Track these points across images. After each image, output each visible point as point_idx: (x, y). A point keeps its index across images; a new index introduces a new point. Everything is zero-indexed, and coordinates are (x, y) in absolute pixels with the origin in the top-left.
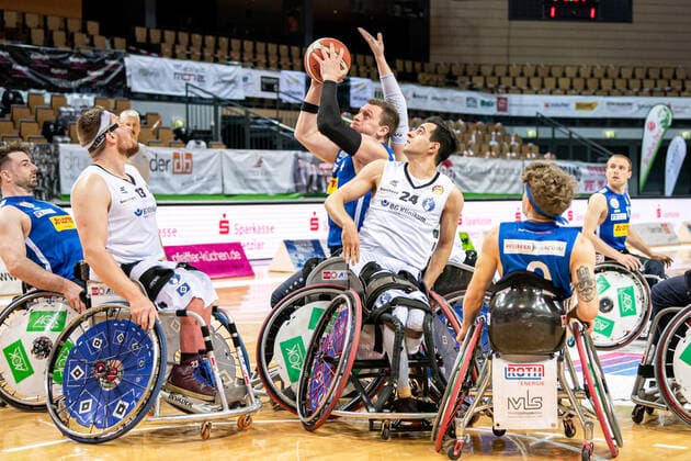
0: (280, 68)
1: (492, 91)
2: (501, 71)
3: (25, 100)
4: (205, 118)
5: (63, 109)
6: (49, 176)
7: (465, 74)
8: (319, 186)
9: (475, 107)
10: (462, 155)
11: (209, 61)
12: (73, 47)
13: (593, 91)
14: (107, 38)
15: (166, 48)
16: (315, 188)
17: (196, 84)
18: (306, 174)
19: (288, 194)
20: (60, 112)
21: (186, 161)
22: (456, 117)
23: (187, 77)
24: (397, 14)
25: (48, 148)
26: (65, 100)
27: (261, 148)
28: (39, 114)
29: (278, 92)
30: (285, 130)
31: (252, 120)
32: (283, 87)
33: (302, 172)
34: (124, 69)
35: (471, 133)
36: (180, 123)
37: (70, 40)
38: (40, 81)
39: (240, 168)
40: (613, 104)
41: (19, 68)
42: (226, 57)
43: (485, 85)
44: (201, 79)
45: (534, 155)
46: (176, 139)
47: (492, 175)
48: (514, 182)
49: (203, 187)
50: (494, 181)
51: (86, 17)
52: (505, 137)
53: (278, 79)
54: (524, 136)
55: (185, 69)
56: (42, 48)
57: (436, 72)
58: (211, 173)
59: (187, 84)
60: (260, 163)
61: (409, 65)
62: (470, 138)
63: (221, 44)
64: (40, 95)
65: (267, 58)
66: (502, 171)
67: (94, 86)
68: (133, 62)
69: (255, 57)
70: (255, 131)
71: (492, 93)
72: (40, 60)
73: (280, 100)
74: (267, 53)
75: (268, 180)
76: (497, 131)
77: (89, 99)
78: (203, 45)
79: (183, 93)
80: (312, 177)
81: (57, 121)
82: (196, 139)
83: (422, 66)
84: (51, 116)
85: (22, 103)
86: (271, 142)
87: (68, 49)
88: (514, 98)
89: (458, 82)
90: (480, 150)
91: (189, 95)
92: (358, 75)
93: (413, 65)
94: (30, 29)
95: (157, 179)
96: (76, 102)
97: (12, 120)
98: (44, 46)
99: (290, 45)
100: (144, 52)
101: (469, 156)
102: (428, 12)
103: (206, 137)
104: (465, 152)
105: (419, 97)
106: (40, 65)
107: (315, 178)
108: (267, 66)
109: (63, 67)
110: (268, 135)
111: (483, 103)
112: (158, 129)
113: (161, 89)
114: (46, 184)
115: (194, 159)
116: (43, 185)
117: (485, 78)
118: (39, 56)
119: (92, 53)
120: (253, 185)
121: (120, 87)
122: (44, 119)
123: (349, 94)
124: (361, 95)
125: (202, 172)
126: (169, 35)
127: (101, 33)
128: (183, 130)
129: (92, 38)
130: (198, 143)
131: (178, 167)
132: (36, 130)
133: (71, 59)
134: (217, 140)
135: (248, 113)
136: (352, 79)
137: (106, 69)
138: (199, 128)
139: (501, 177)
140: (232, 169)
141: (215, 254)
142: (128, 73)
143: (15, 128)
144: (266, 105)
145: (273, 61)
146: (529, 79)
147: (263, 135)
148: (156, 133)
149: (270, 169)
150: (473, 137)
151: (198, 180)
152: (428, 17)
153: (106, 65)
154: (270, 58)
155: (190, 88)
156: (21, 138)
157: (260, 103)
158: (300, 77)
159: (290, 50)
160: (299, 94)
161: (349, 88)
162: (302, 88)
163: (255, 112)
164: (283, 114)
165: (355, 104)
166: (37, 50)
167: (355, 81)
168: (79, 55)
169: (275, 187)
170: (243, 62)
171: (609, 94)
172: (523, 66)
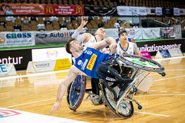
0: (155, 7)
4: (137, 21)
5: (103, 20)
8: (167, 36)
11: (137, 6)
12: (104, 5)
15: (127, 4)
16: (166, 36)
17: (135, 12)
18: (163, 33)
19: (159, 38)
20: (102, 21)
21: (133, 31)
26: (103, 18)
27: (152, 27)
28: (97, 22)
29: (155, 13)
30: (157, 22)
32: (156, 11)
33: (162, 33)
34: (117, 10)
36: (131, 22)
37: (103, 4)
38: (97, 14)
39: (147, 33)
41: (92, 11)
42: (142, 5)
44: (136, 11)
46: (130, 26)
49: (138, 38)
55: (132, 9)
56: (97, 6)
58: (139, 34)
59: (132, 13)
60: (151, 31)
63: (140, 2)
64: (97, 17)
65: (152, 4)
67: (110, 14)
68: (119, 8)
69: (149, 4)
70: (150, 23)
73: (156, 15)
74: (152, 3)
75: (154, 35)
77: (109, 18)
78: (136, 2)
79: (131, 15)
80: (165, 34)
84: (100, 22)
85: (93, 20)
86: (154, 26)
87: (103, 6)
91: (133, 15)
92: (176, 7)
94: (94, 2)
96: (106, 18)
97: (91, 24)
100: (121, 5)
103: (138, 25)
106: (96, 10)
107: (166, 34)
108: (152, 7)
109: (102, 10)
113: (126, 14)
115: (135, 31)
119: (108, 6)
120: (150, 36)
121: (116, 14)
123: (173, 12)
124: (176, 12)
126: (127, 0)
127: (111, 1)
128: (132, 24)
129: (108, 3)
130: (136, 27)
131: (131, 33)
132: (96, 26)
133: (104, 8)
134: (140, 26)
135: (148, 19)
138: (136, 23)
140: (144, 32)
145: (153, 5)
147: (152, 24)
148: (125, 25)
149: (154, 32)
151: (136, 36)
153: (112, 9)
155: (133, 13)
156: (93, 28)
157: (151, 16)
158: (161, 8)
159: (155, 2)
160: (161, 13)
161: (173, 10)
162: (161, 12)
163: (149, 18)
164: (157, 18)
165: (175, 14)
166: (95, 7)
167: (175, 9)
168: (106, 7)
169: (156, 37)
170: (146, 6)
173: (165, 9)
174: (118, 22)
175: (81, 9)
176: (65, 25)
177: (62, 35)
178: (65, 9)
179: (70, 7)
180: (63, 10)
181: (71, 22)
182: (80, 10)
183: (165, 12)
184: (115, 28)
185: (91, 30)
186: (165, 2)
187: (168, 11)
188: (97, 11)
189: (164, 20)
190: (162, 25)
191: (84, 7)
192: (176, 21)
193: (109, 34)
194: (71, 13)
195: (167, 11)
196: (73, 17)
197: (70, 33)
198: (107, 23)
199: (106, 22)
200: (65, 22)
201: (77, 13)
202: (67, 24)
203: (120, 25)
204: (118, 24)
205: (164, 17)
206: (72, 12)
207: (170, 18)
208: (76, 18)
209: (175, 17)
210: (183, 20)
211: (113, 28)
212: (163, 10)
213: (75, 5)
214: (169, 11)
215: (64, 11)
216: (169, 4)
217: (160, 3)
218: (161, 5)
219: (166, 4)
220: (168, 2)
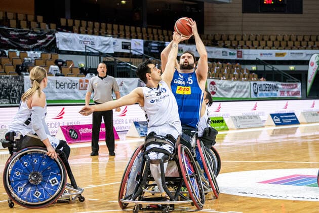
0: (131, 38)
1: (235, 48)
2: (239, 38)
3: (7, 55)
4: (95, 63)
5: (26, 59)
6: (19, 91)
7: (221, 39)
9: (227, 55)
10: (220, 79)
11: (96, 35)
12: (30, 29)
13: (284, 47)
14: (47, 24)
15: (76, 29)
17: (90, 46)
20: (24, 60)
21: (86, 83)
22: (217, 60)
23: (86, 43)
24: (188, 11)
25: (19, 78)
26: (27, 54)
27: (122, 77)
28: (14, 62)
29: (130, 49)
30: (134, 68)
31: (117, 63)
32: (133, 47)
34: (55, 39)
35: (224, 69)
36: (83, 65)
37: (29, 25)
38: (14, 45)
40: (294, 53)
41: (4, 39)
42: (105, 32)
43: (231, 45)
44: (93, 43)
45: (255, 79)
46: (81, 73)
47: (235, 89)
48: (246, 92)
50: (236, 92)
51: (36, 14)
52: (241, 70)
53: (130, 43)
54: (250, 69)
55: (85, 39)
57: (207, 39)
59: (86, 46)
60: (122, 84)
62: (224, 71)
63: (102, 26)
64: (15, 52)
65: (125, 33)
66: (240, 87)
67: (41, 47)
68: (60, 36)
69: (119, 33)
70: (120, 68)
71: (235, 49)
72: (14, 35)
73: (131, 53)
74: (125, 30)
75: (125, 92)
76: (237, 67)
77: (38, 54)
78: (94, 27)
79: (84, 51)
81: (23, 64)
82: (90, 73)
84: (20, 62)
85: (6, 56)
86: (127, 74)
87: (28, 29)
88: (245, 51)
89: (218, 43)
90: (229, 77)
91: (87, 51)
92: (169, 41)
94: (9, 20)
95: (72, 92)
96: (32, 55)
98: (16, 28)
99: (136, 26)
100: (65, 30)
101: (224, 79)
102: (203, 10)
103: (95, 71)
104: (222, 78)
106: (14, 37)
108: (125, 37)
109: (25, 38)
110: (125, 70)
111: (230, 54)
112: (72, 68)
113: (73, 49)
114: (18, 96)
116: (16, 96)
118: (14, 33)
119: (39, 31)
121: (53, 48)
122: (17, 64)
126: (77, 22)
127: (44, 21)
128: (84, 68)
129: (39, 24)
130: (92, 75)
131: (82, 86)
132: (12, 69)
133: (29, 34)
135: (115, 60)
136: (166, 42)
137: (46, 39)
138: (92, 67)
139: (239, 89)
142: (57, 41)
143: (2, 68)
144: (124, 56)
145: (128, 34)
146: (252, 41)
147: (123, 70)
148: (71, 70)
149: (127, 87)
150: (226, 70)
152: (203, 12)
153: (47, 37)
154: (126, 33)
155: (87, 48)
156: (5, 73)
157: (122, 55)
158: (141, 42)
159: (136, 29)
160: (141, 50)
161: (164, 46)
162: (142, 48)
163: (119, 59)
164: (133, 60)
166: (13, 30)
168: (33, 32)
170: (113, 35)
171: (292, 49)
172: (250, 36)
173: (150, 44)
174: (56, 63)
183: (150, 49)
184: (51, 74)
186: (150, 30)
187: (155, 46)
188: (14, 40)
195: (153, 48)
198: (35, 64)
199: (33, 62)
203: (60, 69)
204: (56, 67)
205: (148, 58)
207: (158, 60)
212: (146, 45)
214: (158, 47)
216: (157, 34)
217: (141, 32)
218: (142, 35)
219: (152, 33)
220: (155, 31)
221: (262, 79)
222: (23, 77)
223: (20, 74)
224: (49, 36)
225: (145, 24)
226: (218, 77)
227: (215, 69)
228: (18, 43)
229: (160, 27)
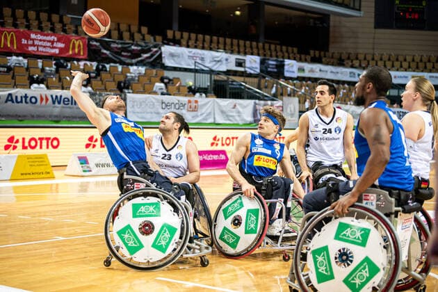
0: (245, 54)
1: (364, 68)
2: (369, 57)
3: (108, 69)
4: (205, 81)
5: (128, 75)
7: (349, 58)
9: (355, 77)
10: (347, 104)
11: (207, 49)
12: (133, 41)
13: (421, 69)
14: (152, 36)
15: (184, 42)
17: (200, 62)
19: (250, 124)
20: (127, 76)
21: (195, 104)
22: (344, 82)
23: (195, 58)
24: (312, 24)
26: (129, 70)
27: (235, 98)
28: (116, 78)
29: (245, 67)
30: (249, 89)
31: (230, 83)
32: (248, 64)
33: (258, 111)
34: (161, 54)
35: (352, 92)
36: (191, 83)
37: (132, 37)
38: (115, 59)
39: (224, 109)
40: (433, 77)
41: (105, 51)
42: (216, 47)
43: (360, 65)
44: (202, 59)
46: (189, 92)
49: (204, 119)
51: (141, 24)
53: (244, 60)
55: (194, 54)
56: (117, 41)
57: (332, 57)
58: (208, 111)
59: (195, 63)
60: (235, 106)
61: (317, 53)
63: (213, 40)
64: (116, 67)
65: (239, 49)
67: (145, 62)
68: (166, 49)
69: (232, 47)
70: (233, 88)
72: (116, 48)
73: (246, 71)
74: (238, 45)
75: (239, 116)
77: (142, 70)
78: (204, 41)
79: (193, 67)
81: (125, 81)
82: (200, 92)
83: (325, 54)
84: (122, 78)
85: (106, 70)
86: (241, 95)
87: (131, 42)
89: (345, 63)
91: (197, 68)
92: (289, 58)
93: (320, 53)
96: (135, 71)
97: (101, 80)
98: (118, 39)
99: (251, 41)
100: (172, 44)
101: (350, 105)
102: (329, 23)
104: (349, 103)
105: (323, 71)
106: (116, 50)
108: (239, 53)
109: (128, 51)
110: (239, 91)
112: (179, 86)
113: (181, 64)
115: (199, 103)
117: (360, 61)
118: (115, 45)
119: (143, 44)
120: (231, 118)
121: (159, 63)
122: (118, 80)
123: (284, 69)
124: (291, 70)
125: (203, 110)
126: (186, 35)
127: (149, 33)
128: (193, 87)
129: (143, 36)
130: (201, 95)
131: (190, 107)
132: (113, 86)
133: (133, 47)
134: (211, 93)
135: (228, 78)
136: (286, 60)
137: (152, 53)
138: (201, 86)
140: (219, 109)
141: (211, 156)
142: (163, 56)
143: (102, 84)
144: (238, 74)
145: (242, 50)
146: (385, 62)
147: (236, 91)
148: (178, 89)
149: (241, 110)
150: (353, 94)
151: (201, 115)
152: (329, 26)
153: (151, 51)
155: (197, 64)
156: (106, 89)
157: (235, 73)
158: (257, 59)
159: (245, 43)
160: (256, 68)
161: (284, 65)
162: (258, 65)
163: (232, 78)
164: (247, 79)
165: (287, 74)
166: (114, 42)
167: (287, 62)
168: (137, 45)
169: (243, 120)
170: (226, 51)
171: (430, 71)
172: (382, 55)
173: (267, 61)
174: (162, 80)
175: (81, 44)
176: (41, 78)
177: (33, 100)
178: (44, 41)
179: (56, 39)
180: (40, 43)
181: (57, 71)
182: (79, 46)
183: (267, 68)
184: (155, 93)
185: (101, 95)
186: (267, 46)
187: (273, 65)
188: (116, 53)
189: (262, 86)
190: (258, 95)
191: (89, 42)
192: (289, 89)
193: (141, 105)
194: (57, 51)
195: (271, 66)
196: (62, 61)
197: (52, 96)
198: (138, 80)
199: (137, 78)
200: (43, 70)
201: (71, 52)
202: (48, 76)
204: (162, 85)
205: (264, 77)
206: (61, 49)
207: (276, 80)
208: (69, 65)
209: (287, 79)
210: (304, 88)
211: (150, 93)
212: (262, 62)
213: (69, 35)
214: (276, 65)
215: (42, 46)
216: (276, 50)
217: (257, 47)
218: (258, 51)
219: (270, 49)
220: (273, 47)
221: (395, 105)
222: (125, 95)
223: (122, 91)
224: (155, 49)
225: (262, 38)
226: (345, 101)
227: (341, 93)
228: (120, 57)
229: (278, 42)
